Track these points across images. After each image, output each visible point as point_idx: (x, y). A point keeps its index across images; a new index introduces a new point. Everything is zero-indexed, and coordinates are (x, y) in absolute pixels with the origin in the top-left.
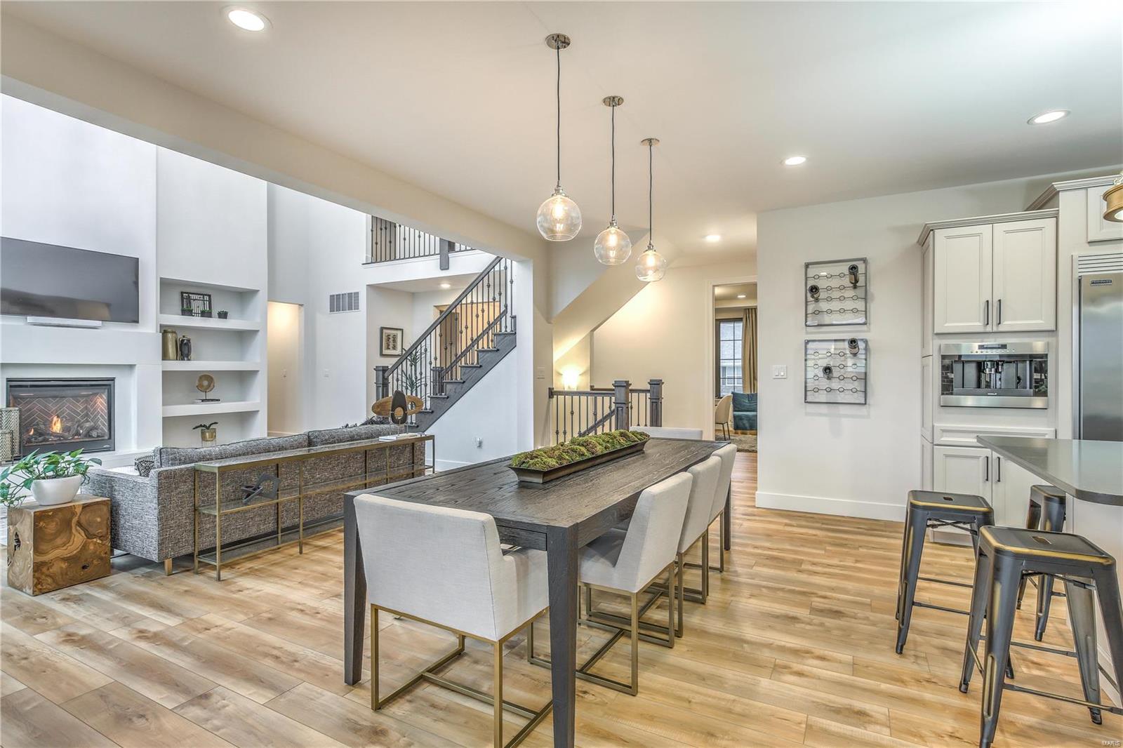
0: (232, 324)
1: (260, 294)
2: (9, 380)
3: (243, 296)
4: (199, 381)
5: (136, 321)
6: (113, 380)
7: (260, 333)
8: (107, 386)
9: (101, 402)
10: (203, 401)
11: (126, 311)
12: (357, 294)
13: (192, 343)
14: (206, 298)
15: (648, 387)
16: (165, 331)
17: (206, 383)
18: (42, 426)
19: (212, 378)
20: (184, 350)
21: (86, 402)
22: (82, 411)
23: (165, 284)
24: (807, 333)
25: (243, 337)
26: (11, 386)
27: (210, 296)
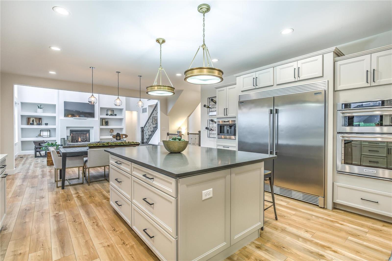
0: (118, 117)
1: (124, 109)
2: (70, 130)
3: (121, 110)
4: (110, 130)
5: (94, 117)
6: (90, 130)
7: (124, 119)
8: (88, 131)
9: (88, 135)
10: (110, 135)
11: (91, 115)
12: (146, 108)
13: (109, 122)
14: (113, 111)
15: (198, 133)
16: (102, 119)
17: (112, 131)
18: (77, 140)
19: (113, 130)
20: (107, 123)
21: (86, 135)
22: (85, 137)
23: (102, 109)
24: (210, 118)
25: (121, 120)
26: (71, 131)
27: (113, 110)
